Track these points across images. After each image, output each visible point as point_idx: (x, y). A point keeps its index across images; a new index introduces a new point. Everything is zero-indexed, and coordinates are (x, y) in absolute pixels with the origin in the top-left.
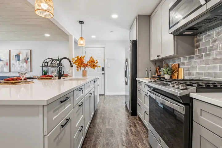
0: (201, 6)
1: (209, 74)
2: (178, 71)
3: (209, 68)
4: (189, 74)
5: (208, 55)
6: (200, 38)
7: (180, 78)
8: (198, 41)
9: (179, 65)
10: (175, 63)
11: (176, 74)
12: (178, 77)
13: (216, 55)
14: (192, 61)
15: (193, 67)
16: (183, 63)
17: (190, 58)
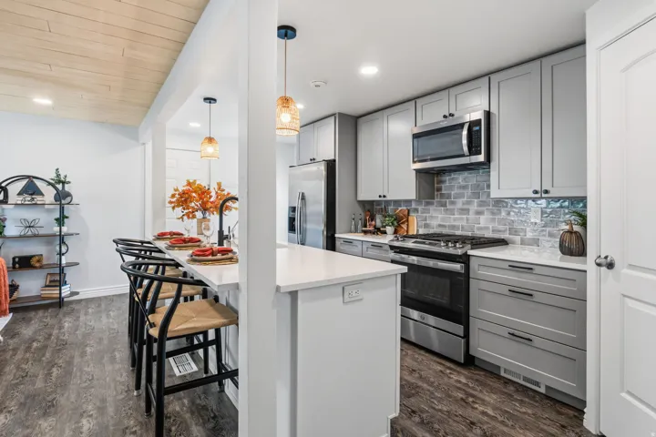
0: (463, 156)
1: (453, 227)
2: (408, 221)
3: (455, 220)
4: (426, 226)
5: (453, 203)
6: (443, 178)
7: (410, 233)
8: (441, 182)
9: (409, 211)
10: (400, 209)
11: (404, 226)
12: (407, 231)
13: (463, 204)
14: (431, 208)
15: (432, 217)
16: (416, 210)
17: (428, 204)
